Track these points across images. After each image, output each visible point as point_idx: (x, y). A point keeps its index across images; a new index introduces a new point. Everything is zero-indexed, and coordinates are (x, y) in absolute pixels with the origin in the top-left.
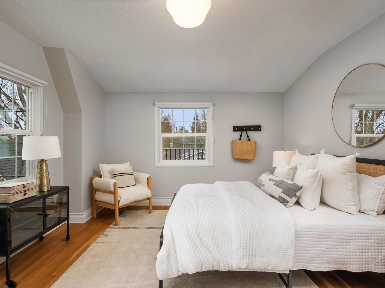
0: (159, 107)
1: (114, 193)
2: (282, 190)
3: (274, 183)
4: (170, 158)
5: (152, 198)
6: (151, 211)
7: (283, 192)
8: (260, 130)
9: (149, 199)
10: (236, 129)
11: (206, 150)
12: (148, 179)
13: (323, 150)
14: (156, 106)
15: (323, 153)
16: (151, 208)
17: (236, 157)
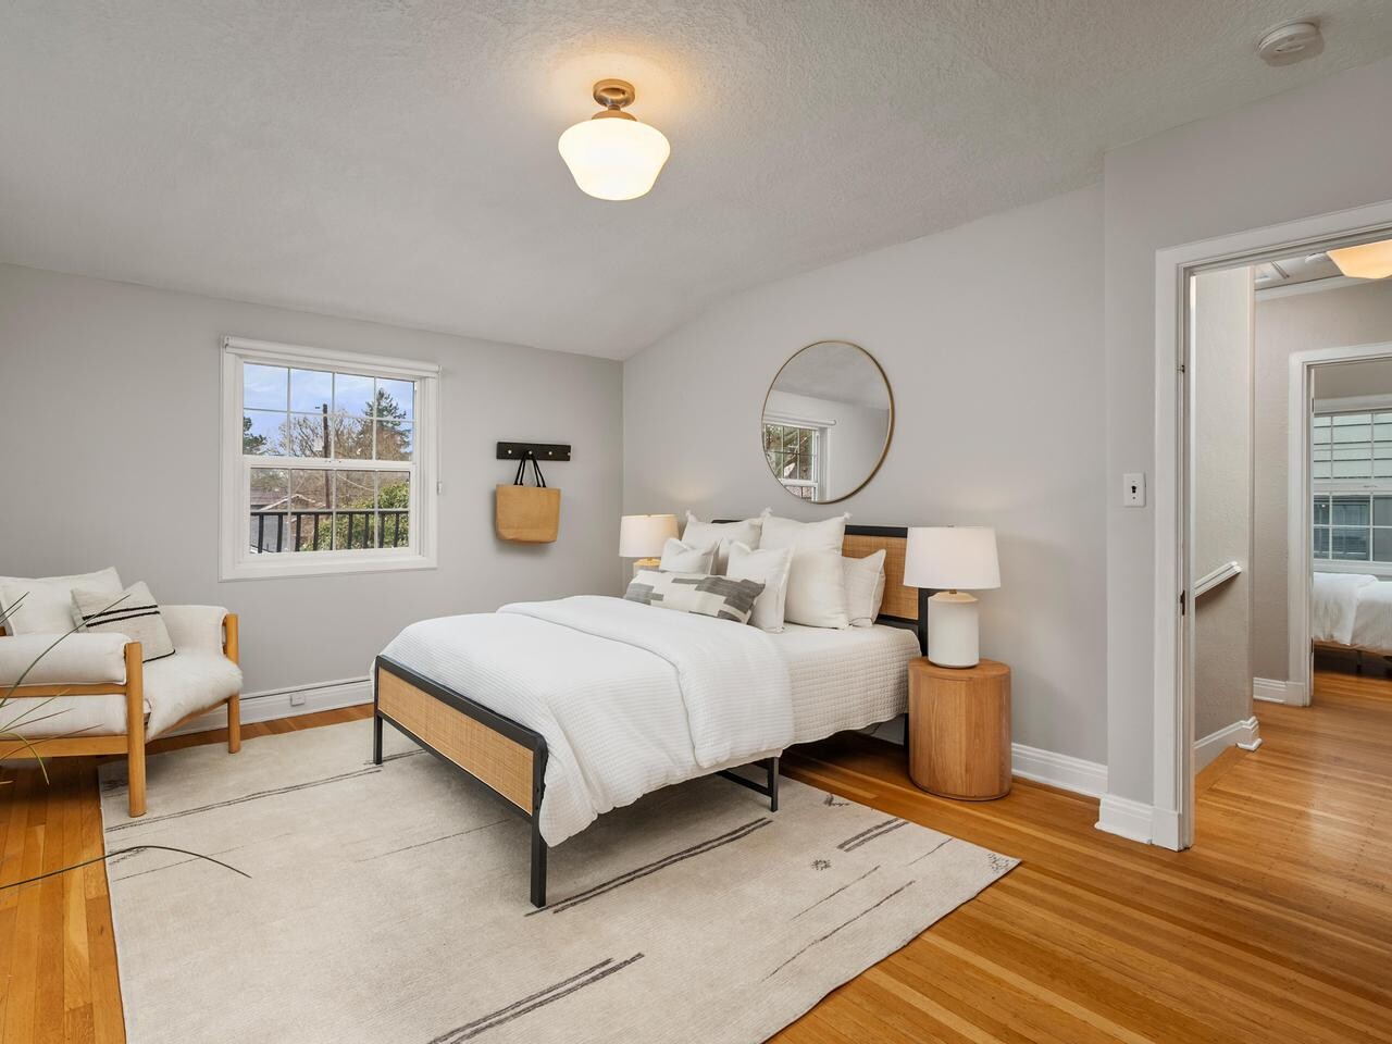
0: (240, 356)
1: (128, 689)
2: (724, 598)
3: (696, 586)
4: (276, 546)
5: (241, 696)
6: (234, 746)
7: (726, 602)
8: (568, 459)
9: (227, 700)
10: (504, 451)
11: (412, 516)
12: (224, 624)
13: (768, 510)
14: (228, 349)
15: (769, 515)
16: (236, 733)
17: (509, 534)
